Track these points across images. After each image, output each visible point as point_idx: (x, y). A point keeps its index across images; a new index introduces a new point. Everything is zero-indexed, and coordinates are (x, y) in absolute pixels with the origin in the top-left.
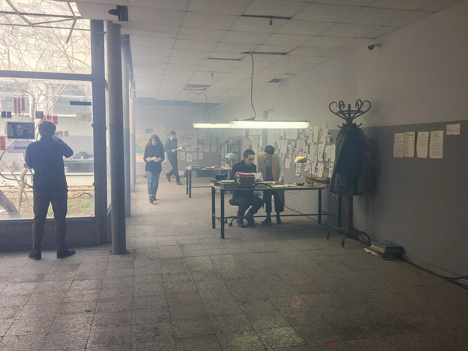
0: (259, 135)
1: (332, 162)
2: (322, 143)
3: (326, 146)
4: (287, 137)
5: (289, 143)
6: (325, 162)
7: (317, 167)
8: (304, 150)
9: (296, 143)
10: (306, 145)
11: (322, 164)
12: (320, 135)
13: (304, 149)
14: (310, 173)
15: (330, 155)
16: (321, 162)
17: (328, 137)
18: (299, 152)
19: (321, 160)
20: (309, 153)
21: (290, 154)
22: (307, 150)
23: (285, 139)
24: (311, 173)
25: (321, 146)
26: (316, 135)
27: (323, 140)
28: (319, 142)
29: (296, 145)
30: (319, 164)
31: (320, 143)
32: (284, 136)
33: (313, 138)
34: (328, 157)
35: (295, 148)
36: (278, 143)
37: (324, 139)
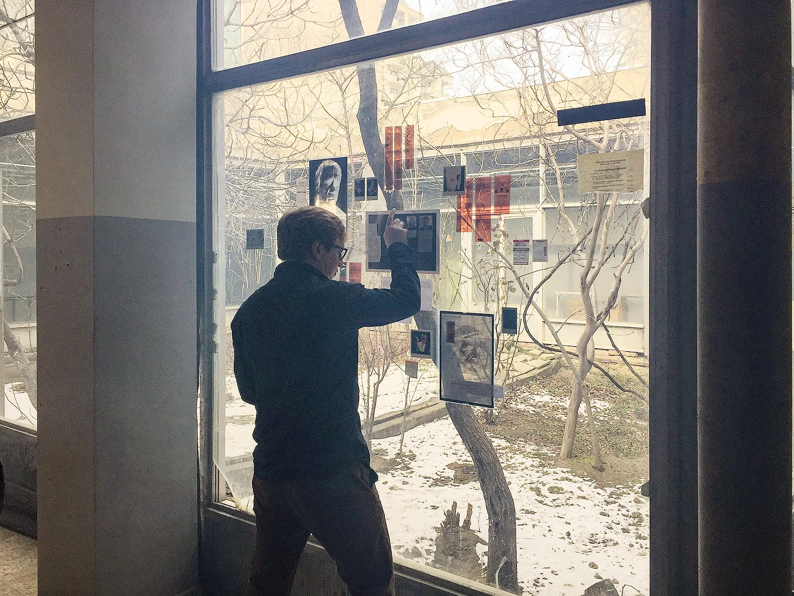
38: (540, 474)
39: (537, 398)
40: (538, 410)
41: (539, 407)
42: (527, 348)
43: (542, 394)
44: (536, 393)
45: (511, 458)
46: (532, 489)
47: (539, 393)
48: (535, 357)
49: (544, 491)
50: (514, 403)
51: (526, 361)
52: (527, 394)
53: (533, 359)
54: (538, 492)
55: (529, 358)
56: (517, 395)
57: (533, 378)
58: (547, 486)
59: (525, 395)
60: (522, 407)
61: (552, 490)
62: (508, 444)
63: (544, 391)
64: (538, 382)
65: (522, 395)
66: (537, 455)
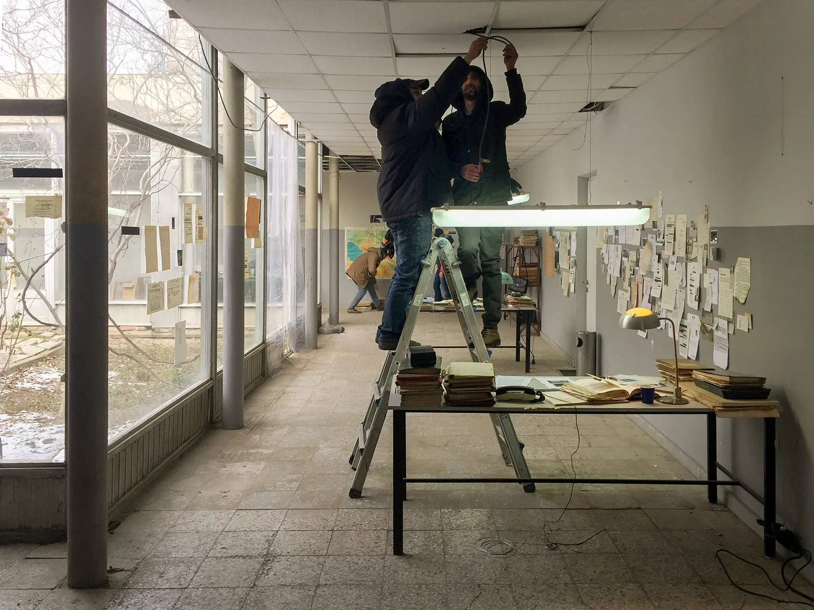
0: (571, 230)
1: (721, 317)
2: (695, 260)
3: (704, 271)
4: (622, 240)
5: (625, 254)
6: (704, 313)
7: (686, 323)
8: (656, 275)
9: (638, 253)
10: (659, 262)
11: (697, 317)
12: (692, 238)
13: (654, 270)
14: (671, 335)
15: (715, 296)
16: (692, 311)
17: (711, 245)
18: (645, 278)
19: (695, 305)
20: (666, 283)
21: (627, 280)
22: (661, 275)
23: (616, 242)
24: (672, 337)
25: (695, 267)
26: (681, 239)
27: (698, 252)
28: (688, 259)
29: (638, 260)
30: (689, 316)
31: (692, 260)
32: (614, 236)
33: (676, 246)
34: (710, 300)
35: (637, 268)
36: (603, 251)
37: (701, 251)
38: (37, 432)
39: (45, 376)
40: (45, 386)
41: (46, 384)
42: (38, 332)
43: (51, 372)
44: (44, 372)
45: (11, 426)
46: (27, 444)
47: (48, 372)
48: (45, 339)
49: (39, 443)
50: (19, 383)
51: (36, 344)
52: (35, 373)
53: (44, 342)
54: (33, 445)
55: (39, 340)
56: (24, 375)
57: (41, 359)
58: (41, 440)
59: (32, 375)
60: (27, 385)
61: (46, 442)
62: (9, 417)
63: (52, 369)
64: (48, 363)
65: (29, 375)
66: (38, 420)
